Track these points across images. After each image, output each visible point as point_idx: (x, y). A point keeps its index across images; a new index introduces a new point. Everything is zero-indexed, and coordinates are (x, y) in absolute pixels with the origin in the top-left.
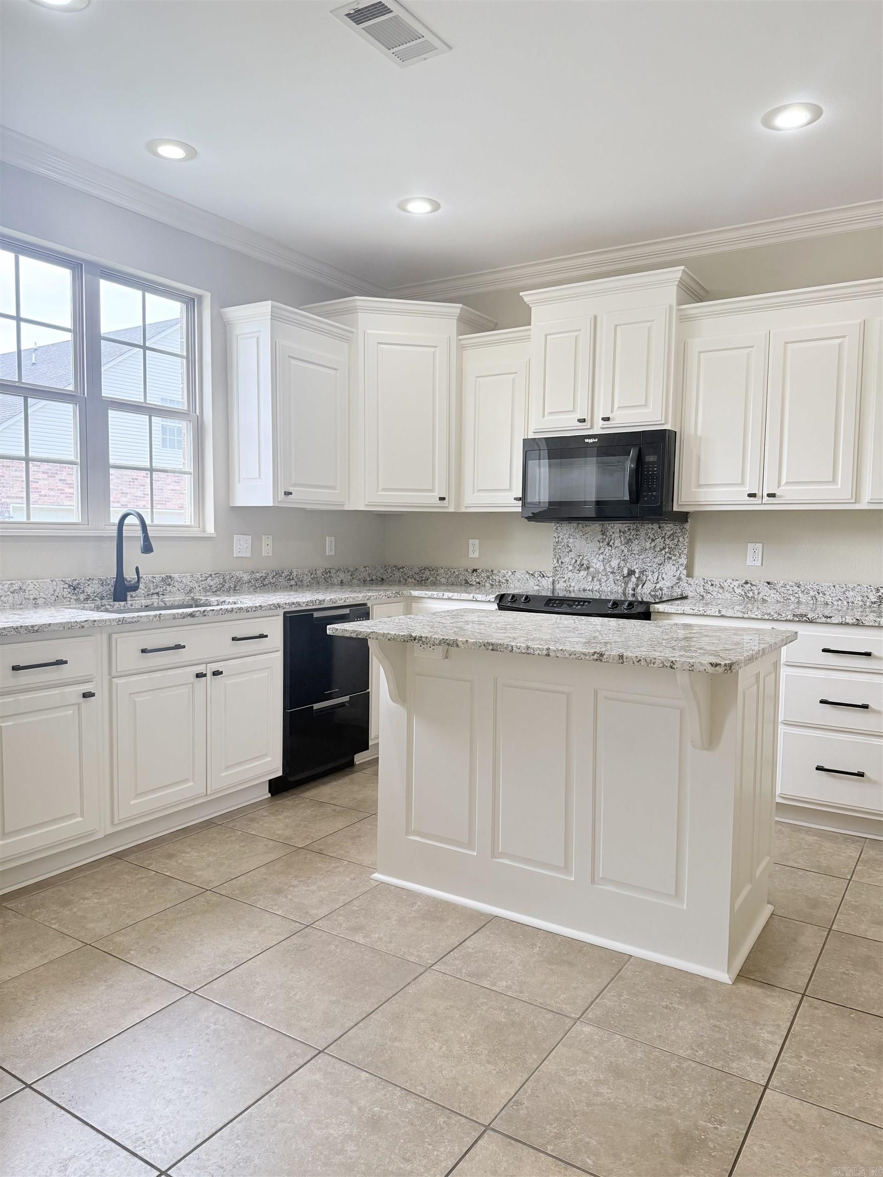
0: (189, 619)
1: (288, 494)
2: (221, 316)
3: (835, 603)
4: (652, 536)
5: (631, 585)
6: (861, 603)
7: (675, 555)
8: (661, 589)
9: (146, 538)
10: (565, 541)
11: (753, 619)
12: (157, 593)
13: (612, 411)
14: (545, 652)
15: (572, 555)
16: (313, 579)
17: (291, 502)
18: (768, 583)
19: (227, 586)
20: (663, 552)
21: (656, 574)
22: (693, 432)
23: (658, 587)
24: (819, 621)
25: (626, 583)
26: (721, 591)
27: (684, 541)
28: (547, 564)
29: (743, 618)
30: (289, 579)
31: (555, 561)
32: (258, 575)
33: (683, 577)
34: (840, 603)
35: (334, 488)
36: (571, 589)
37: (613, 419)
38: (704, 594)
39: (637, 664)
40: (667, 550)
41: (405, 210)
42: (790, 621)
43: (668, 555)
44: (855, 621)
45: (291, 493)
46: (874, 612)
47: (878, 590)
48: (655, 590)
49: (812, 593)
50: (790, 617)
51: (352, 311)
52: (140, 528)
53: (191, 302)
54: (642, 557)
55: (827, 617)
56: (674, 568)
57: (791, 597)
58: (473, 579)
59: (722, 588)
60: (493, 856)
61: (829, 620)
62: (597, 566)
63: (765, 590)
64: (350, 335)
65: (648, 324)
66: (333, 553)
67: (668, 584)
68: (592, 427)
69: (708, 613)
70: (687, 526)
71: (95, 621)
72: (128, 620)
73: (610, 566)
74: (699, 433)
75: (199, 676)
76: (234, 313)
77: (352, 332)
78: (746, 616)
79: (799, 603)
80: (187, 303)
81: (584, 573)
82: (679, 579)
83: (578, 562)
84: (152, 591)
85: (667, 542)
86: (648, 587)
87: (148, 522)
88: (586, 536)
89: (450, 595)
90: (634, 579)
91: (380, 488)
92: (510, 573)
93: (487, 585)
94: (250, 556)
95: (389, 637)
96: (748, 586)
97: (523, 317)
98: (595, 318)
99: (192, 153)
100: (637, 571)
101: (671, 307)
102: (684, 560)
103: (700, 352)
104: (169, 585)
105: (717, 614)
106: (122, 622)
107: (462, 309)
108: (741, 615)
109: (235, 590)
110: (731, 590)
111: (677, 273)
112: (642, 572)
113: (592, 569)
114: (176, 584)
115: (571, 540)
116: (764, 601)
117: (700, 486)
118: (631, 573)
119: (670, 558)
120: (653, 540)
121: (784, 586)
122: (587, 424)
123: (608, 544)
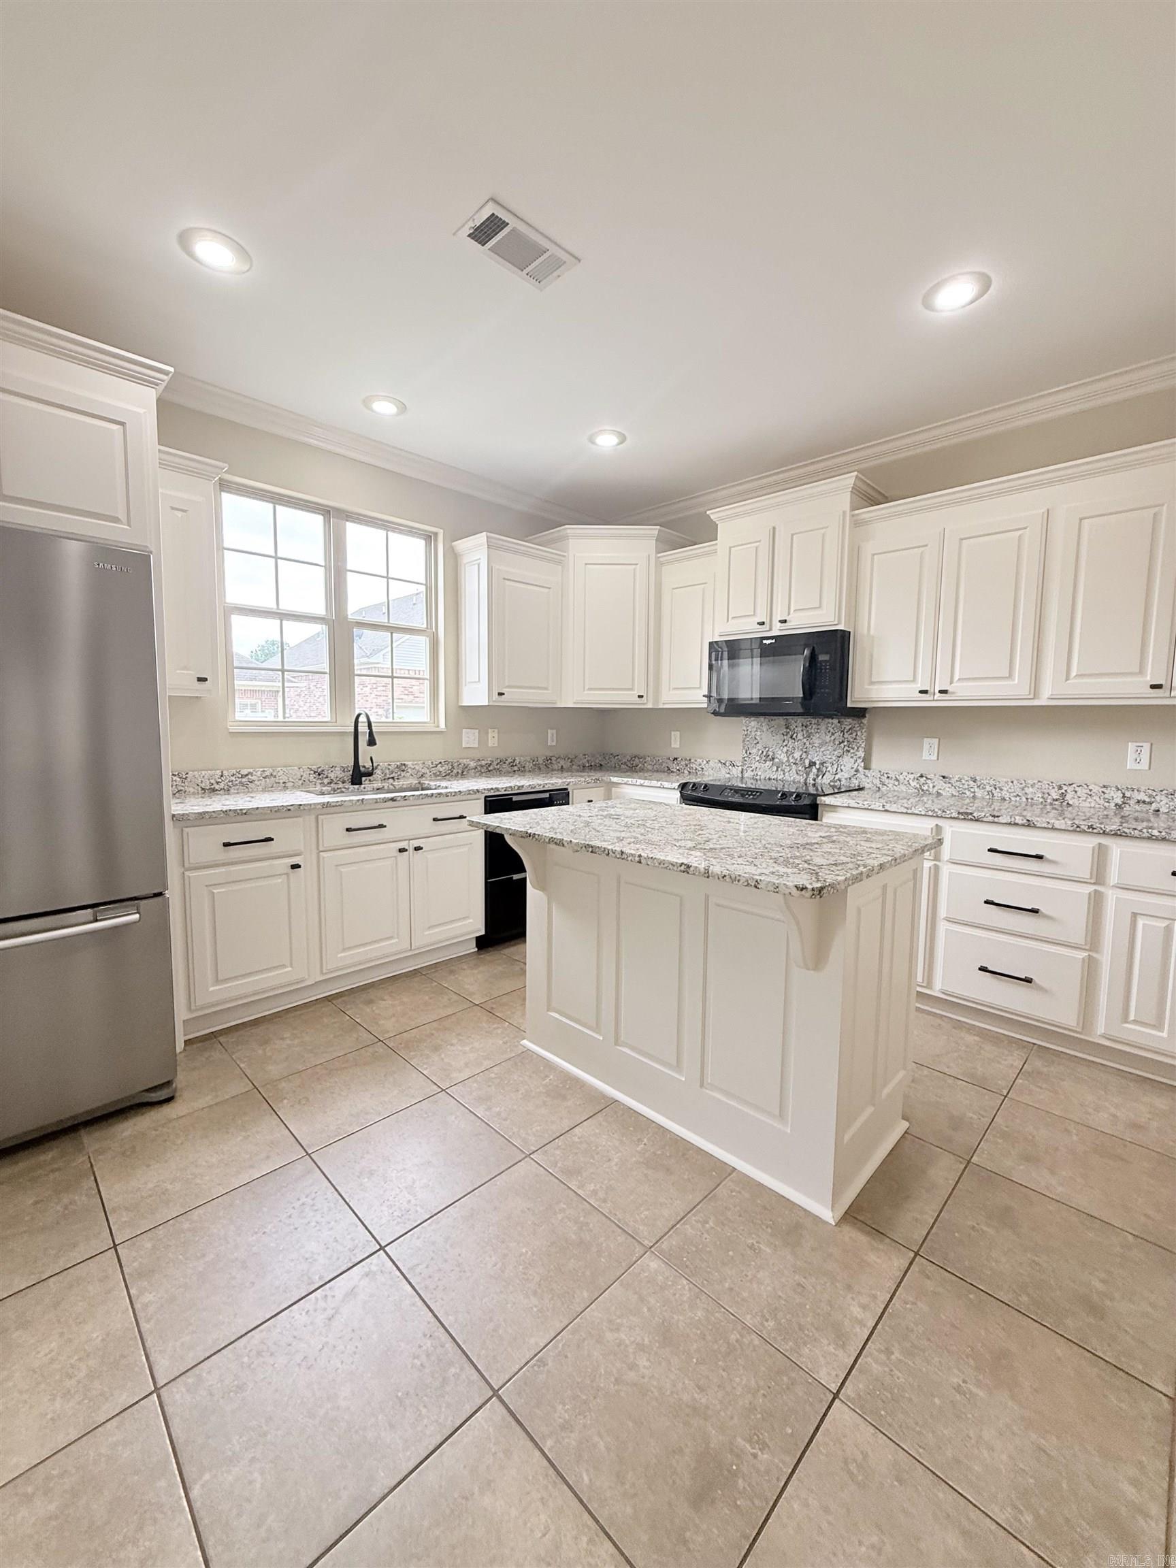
0: (391, 803)
1: (501, 694)
2: (452, 548)
3: (1013, 799)
4: (832, 730)
5: (812, 776)
6: (1041, 800)
7: (853, 749)
8: (840, 780)
9: (371, 733)
10: (753, 734)
11: (918, 814)
12: (393, 778)
13: (789, 614)
14: (637, 859)
15: (759, 746)
16: (535, 765)
17: (503, 701)
18: (944, 777)
19: (455, 771)
20: (842, 745)
21: (835, 766)
22: (865, 632)
23: (837, 777)
24: (985, 819)
25: (808, 774)
26: (897, 783)
27: (862, 736)
28: (737, 755)
29: (907, 813)
30: (512, 766)
31: (744, 752)
32: (483, 763)
33: (861, 769)
34: (1018, 798)
35: (546, 689)
36: (758, 777)
37: (790, 621)
38: (881, 786)
39: (721, 879)
40: (846, 743)
41: (593, 443)
42: (954, 818)
43: (846, 748)
44: (1025, 821)
45: (503, 694)
46: (1056, 809)
47: (1060, 788)
48: (834, 781)
49: (988, 788)
50: (955, 815)
51: (565, 538)
52: (367, 724)
53: (430, 538)
54: (822, 749)
55: (994, 816)
56: (852, 761)
57: (967, 792)
58: (674, 767)
59: (897, 780)
60: (616, 1043)
61: (996, 820)
62: (782, 757)
63: (940, 784)
64: (563, 558)
65: (823, 531)
66: (554, 744)
67: (847, 776)
68: (771, 629)
69: (872, 807)
70: (865, 721)
71: (301, 805)
72: (333, 804)
73: (793, 757)
74: (872, 632)
75: (402, 850)
76: (461, 545)
77: (564, 556)
78: (909, 811)
79: (974, 797)
80: (425, 540)
81: (769, 763)
82: (857, 771)
83: (764, 753)
84: (388, 776)
85: (846, 735)
86: (827, 780)
88: (772, 729)
89: (642, 781)
90: (814, 770)
91: (587, 688)
92: (705, 762)
93: (686, 772)
94: (476, 746)
96: (923, 780)
97: (710, 533)
98: (774, 528)
99: (403, 408)
100: (818, 762)
101: (844, 513)
102: (861, 754)
103: (874, 555)
104: (403, 771)
105: (881, 808)
106: (328, 805)
107: (659, 530)
108: (905, 811)
109: (462, 775)
110: (906, 783)
111: (851, 479)
112: (822, 764)
113: (776, 760)
114: (409, 770)
115: (759, 733)
116: (939, 794)
117: (872, 683)
118: (812, 764)
119: (849, 751)
120: (833, 734)
121: (960, 780)
122: (766, 627)
123: (791, 737)
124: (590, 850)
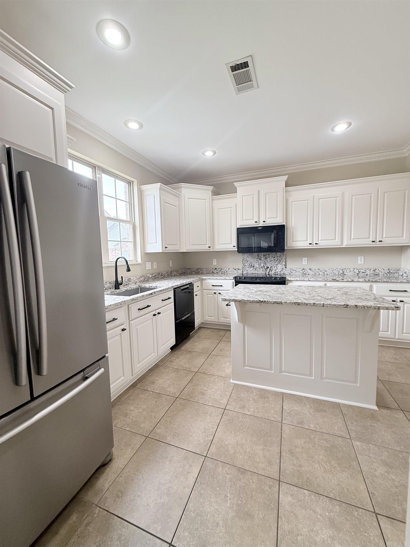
0: (151, 296)
1: (166, 248)
2: (140, 187)
4: (274, 256)
5: (268, 271)
6: (338, 274)
7: (281, 262)
8: (277, 272)
9: (128, 267)
10: (246, 259)
11: (319, 281)
12: (127, 285)
13: (266, 219)
15: (248, 263)
16: (168, 275)
17: (167, 251)
18: (310, 269)
19: (146, 279)
20: (277, 261)
21: (276, 268)
22: (291, 225)
23: (276, 271)
24: (340, 281)
25: (266, 271)
26: (296, 272)
27: (284, 258)
28: (240, 266)
30: (162, 276)
31: (243, 265)
32: (154, 275)
33: (284, 268)
34: (331, 274)
35: (177, 245)
36: (248, 273)
37: (266, 221)
38: (291, 273)
40: (279, 260)
41: (204, 155)
43: (279, 262)
44: (351, 280)
45: (167, 247)
46: (342, 276)
47: (343, 270)
48: (275, 272)
49: (323, 271)
50: (331, 280)
51: (181, 187)
52: (125, 262)
53: (130, 183)
54: (271, 263)
56: (281, 266)
57: (317, 273)
58: (215, 271)
59: (296, 271)
60: (280, 372)
61: (343, 280)
62: (257, 266)
63: (309, 271)
64: (179, 195)
65: (277, 193)
66: (172, 266)
67: (280, 270)
68: (259, 224)
69: (305, 280)
70: (284, 253)
71: (125, 301)
72: (135, 299)
73: (261, 266)
74: (293, 226)
76: (144, 187)
77: (180, 195)
78: (317, 280)
79: (319, 274)
80: (128, 184)
81: (252, 268)
82: (283, 269)
83: (250, 265)
85: (279, 258)
86: (273, 272)
87: (127, 260)
88: (253, 257)
90: (268, 269)
91: (191, 244)
92: (228, 269)
93: (220, 273)
94: (151, 269)
95: (250, 301)
96: (304, 270)
97: (234, 191)
98: (259, 191)
99: (141, 125)
100: (269, 267)
101: (283, 188)
102: (284, 263)
103: (292, 202)
104: (130, 281)
105: (308, 280)
106: (133, 300)
107: (213, 188)
108: (315, 280)
109: (148, 281)
110: (299, 271)
111: (286, 178)
112: (271, 267)
113: (255, 267)
114: (132, 281)
115: (248, 258)
116: (309, 274)
117: (293, 241)
118: (268, 267)
119: (280, 263)
120: (274, 258)
121: (315, 270)
122: (258, 223)
123: (260, 259)
124: (297, 304)
